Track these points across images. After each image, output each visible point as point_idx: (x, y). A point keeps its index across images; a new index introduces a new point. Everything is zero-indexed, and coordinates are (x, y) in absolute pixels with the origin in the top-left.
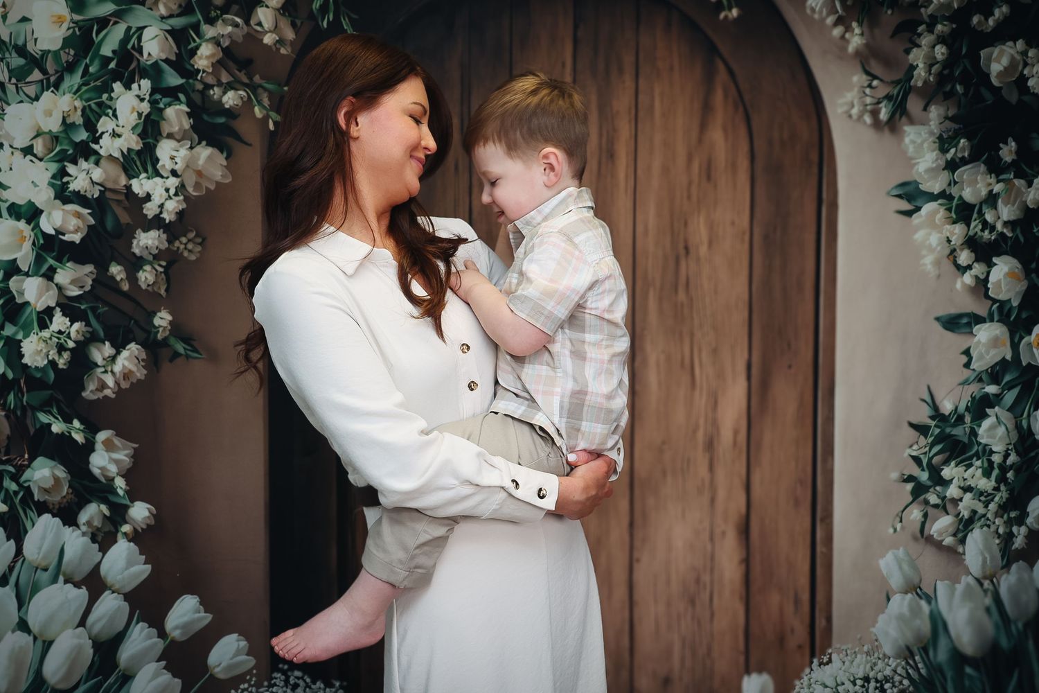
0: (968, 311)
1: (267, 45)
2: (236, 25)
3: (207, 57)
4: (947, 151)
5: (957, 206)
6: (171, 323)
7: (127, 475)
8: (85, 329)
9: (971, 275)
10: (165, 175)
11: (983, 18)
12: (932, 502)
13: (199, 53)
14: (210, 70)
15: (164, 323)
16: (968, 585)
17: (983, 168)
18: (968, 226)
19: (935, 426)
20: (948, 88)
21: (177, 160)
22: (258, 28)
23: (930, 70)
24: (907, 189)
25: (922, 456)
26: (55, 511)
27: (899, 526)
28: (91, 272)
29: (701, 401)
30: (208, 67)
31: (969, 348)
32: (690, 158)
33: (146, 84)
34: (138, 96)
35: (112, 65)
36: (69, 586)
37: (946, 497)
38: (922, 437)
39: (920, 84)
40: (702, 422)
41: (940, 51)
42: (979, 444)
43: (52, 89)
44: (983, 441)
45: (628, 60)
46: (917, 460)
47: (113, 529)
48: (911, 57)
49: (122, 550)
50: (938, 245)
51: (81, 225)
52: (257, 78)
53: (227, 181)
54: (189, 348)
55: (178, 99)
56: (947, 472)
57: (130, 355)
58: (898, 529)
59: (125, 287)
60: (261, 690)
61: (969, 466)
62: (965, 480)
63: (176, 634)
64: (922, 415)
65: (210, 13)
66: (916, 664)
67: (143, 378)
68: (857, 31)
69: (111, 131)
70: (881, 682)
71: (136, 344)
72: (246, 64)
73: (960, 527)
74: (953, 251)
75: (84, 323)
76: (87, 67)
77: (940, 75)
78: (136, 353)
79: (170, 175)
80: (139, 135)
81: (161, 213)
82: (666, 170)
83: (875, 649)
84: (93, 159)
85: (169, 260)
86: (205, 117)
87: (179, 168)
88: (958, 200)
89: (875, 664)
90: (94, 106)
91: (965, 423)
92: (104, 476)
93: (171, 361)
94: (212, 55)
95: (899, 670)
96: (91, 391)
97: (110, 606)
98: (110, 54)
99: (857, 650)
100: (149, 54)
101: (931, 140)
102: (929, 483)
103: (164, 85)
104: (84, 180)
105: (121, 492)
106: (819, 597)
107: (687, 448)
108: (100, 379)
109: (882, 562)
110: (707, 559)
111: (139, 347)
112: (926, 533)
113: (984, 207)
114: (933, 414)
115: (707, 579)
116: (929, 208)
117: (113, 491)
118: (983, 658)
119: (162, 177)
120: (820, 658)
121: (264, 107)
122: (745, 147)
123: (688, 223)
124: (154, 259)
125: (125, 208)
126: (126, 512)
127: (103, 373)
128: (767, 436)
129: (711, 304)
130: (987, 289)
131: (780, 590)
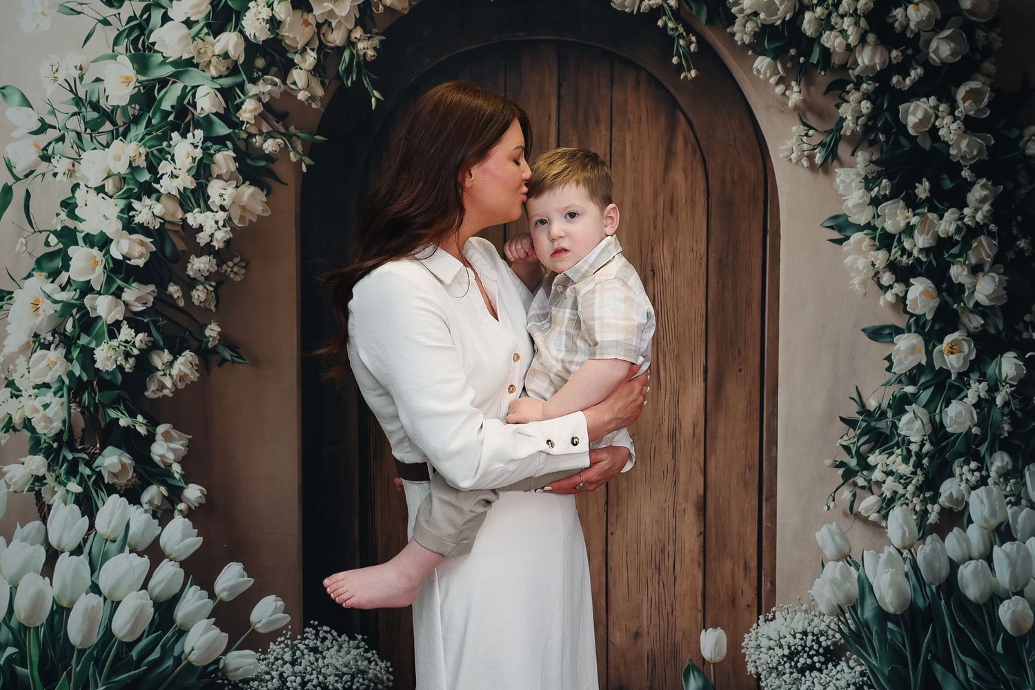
0: (890, 323)
1: (300, 101)
2: (275, 85)
3: (251, 111)
4: (872, 189)
5: (880, 235)
6: (219, 334)
7: (182, 462)
8: (147, 339)
9: (892, 294)
10: (215, 210)
11: (901, 78)
12: (859, 485)
13: (243, 107)
14: (253, 122)
15: (214, 334)
16: (890, 553)
17: (901, 204)
18: (890, 252)
19: (863, 420)
20: (872, 137)
21: (225, 197)
22: (293, 87)
23: (857, 122)
24: (838, 221)
25: (851, 446)
26: (122, 492)
27: (832, 504)
28: (153, 292)
29: (665, 399)
30: (251, 119)
31: (891, 355)
32: (656, 196)
33: (199, 133)
34: (193, 144)
35: (171, 118)
36: (134, 555)
37: (871, 480)
38: (851, 430)
39: (848, 133)
40: (666, 417)
41: (866, 106)
42: (899, 435)
43: (121, 137)
44: (903, 433)
45: (604, 113)
46: (847, 449)
47: (170, 508)
48: (841, 110)
49: (178, 524)
50: (864, 268)
51: (145, 252)
52: (292, 129)
53: (267, 215)
54: (235, 355)
55: (226, 146)
56: (872, 459)
57: (185, 361)
58: (831, 507)
59: (181, 304)
60: (296, 642)
61: (892, 453)
62: (887, 465)
63: (224, 595)
64: (852, 411)
65: (253, 74)
66: (846, 620)
67: (196, 380)
68: (796, 89)
69: (169, 173)
70: (817, 635)
71: (191, 351)
72: (282, 117)
73: (884, 505)
74: (877, 273)
75: (146, 334)
76: (150, 119)
77: (865, 126)
78: (191, 359)
79: (219, 209)
80: (193, 176)
81: (211, 241)
83: (812, 608)
84: (154, 196)
85: (218, 280)
86: (249, 161)
87: (226, 203)
88: (881, 231)
89: (812, 620)
90: (155, 152)
91: (887, 418)
92: (162, 462)
93: (220, 365)
94: (255, 109)
95: (832, 625)
96: (153, 391)
97: (168, 573)
98: (169, 109)
99: (797, 608)
100: (202, 109)
101: (858, 180)
102: (857, 468)
103: (214, 135)
104: (147, 214)
105: (177, 476)
106: (765, 564)
107: (654, 439)
108: (160, 381)
109: (818, 535)
110: (671, 532)
111: (193, 354)
112: (854, 510)
113: (903, 236)
114: (861, 410)
115: (671, 548)
116: (856, 237)
117: (171, 475)
118: (902, 615)
119: (212, 211)
120: (765, 615)
121: (298, 153)
122: (701, 186)
123: (655, 249)
124: (205, 280)
125: (181, 238)
126: (182, 492)
127: (162, 376)
128: (721, 428)
129: (674, 318)
130: (905, 306)
131: (732, 557)
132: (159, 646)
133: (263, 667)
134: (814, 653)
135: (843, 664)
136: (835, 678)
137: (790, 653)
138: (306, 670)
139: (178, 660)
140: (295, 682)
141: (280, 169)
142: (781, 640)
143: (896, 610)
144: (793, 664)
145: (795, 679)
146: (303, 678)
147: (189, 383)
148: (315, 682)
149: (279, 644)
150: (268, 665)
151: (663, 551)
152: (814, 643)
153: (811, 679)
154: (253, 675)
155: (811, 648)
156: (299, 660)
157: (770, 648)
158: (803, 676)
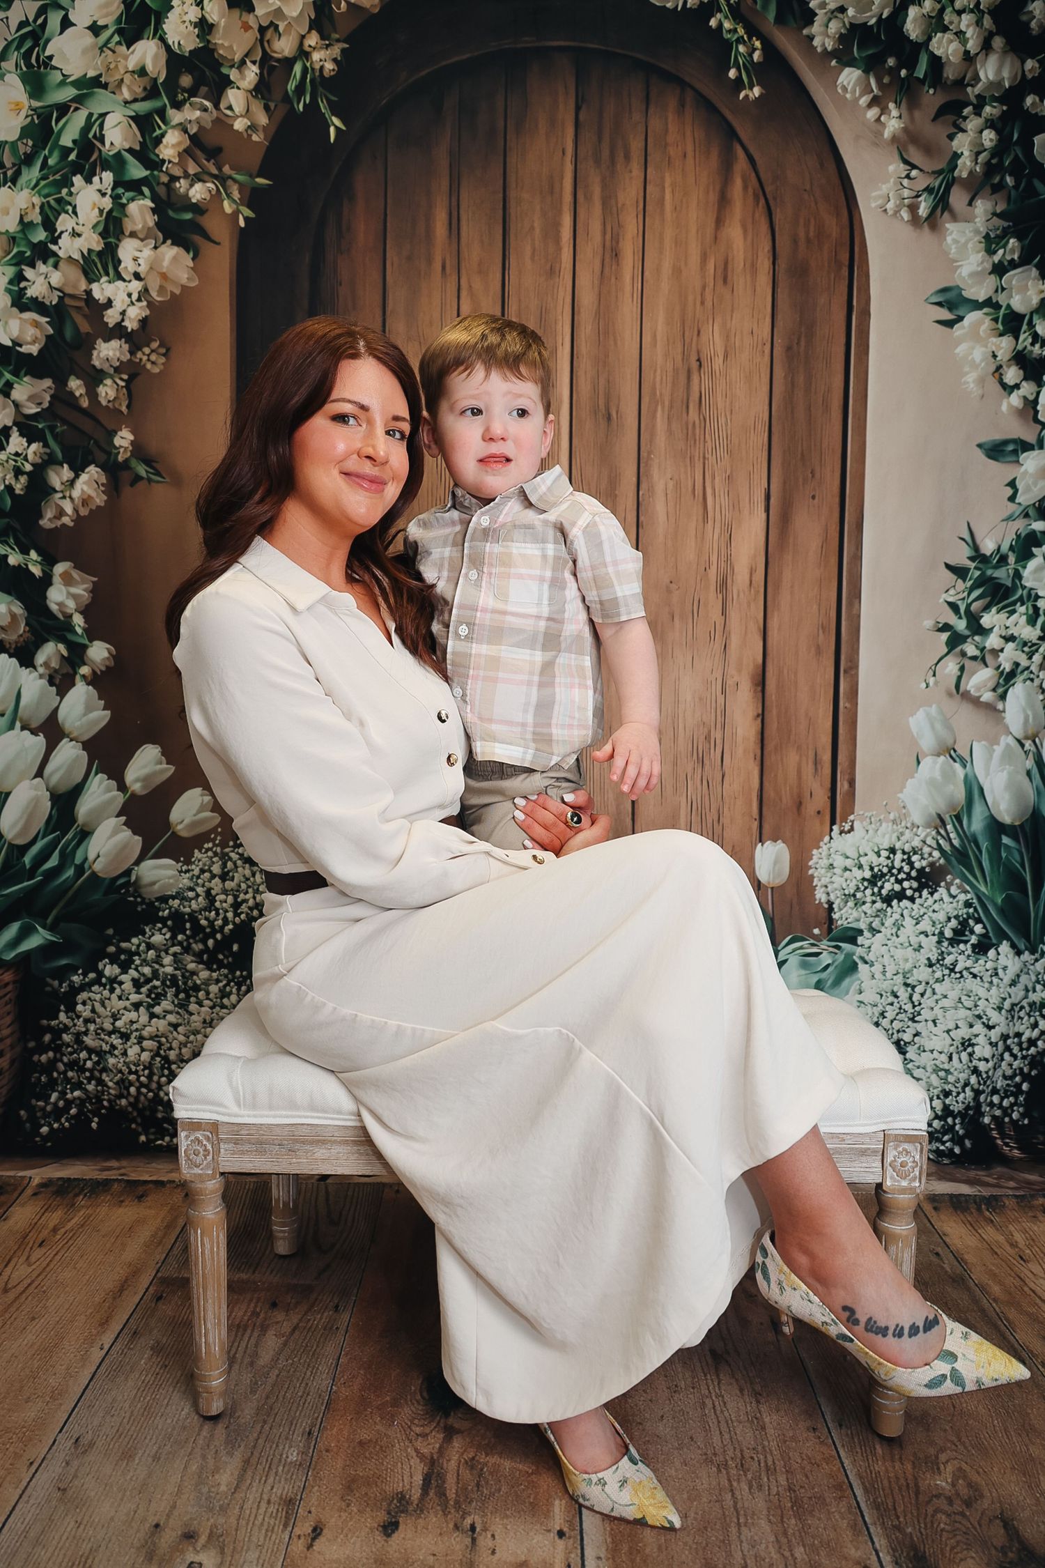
0: (1015, 437)
1: (237, 131)
2: (205, 110)
3: (174, 146)
4: (995, 252)
5: (1004, 315)
6: (132, 443)
7: (85, 612)
8: (42, 450)
9: (1019, 396)
10: (127, 279)
11: (1037, 99)
12: (970, 654)
13: (164, 140)
14: (176, 160)
15: (125, 443)
16: (1008, 745)
17: (1034, 272)
18: (1017, 338)
19: (976, 568)
20: (997, 180)
21: (140, 261)
22: (228, 112)
23: (976, 159)
24: (949, 295)
25: (959, 603)
26: (12, 651)
27: (932, 681)
28: (49, 388)
29: (714, 534)
30: (174, 157)
31: (1015, 479)
32: (704, 259)
33: (108, 177)
34: (99, 191)
35: (72, 157)
36: (26, 733)
37: (985, 648)
38: (960, 581)
39: (965, 175)
40: (714, 559)
41: (989, 137)
42: (1024, 587)
43: (9, 184)
44: (1028, 584)
45: (636, 145)
46: (954, 607)
47: (71, 671)
48: (955, 143)
49: (80, 693)
50: (982, 361)
51: (39, 335)
52: (226, 169)
53: (193, 285)
54: (152, 471)
55: (142, 193)
56: (986, 620)
57: (90, 479)
58: (931, 684)
59: (85, 403)
60: (227, 850)
61: (1013, 612)
62: (1007, 628)
63: (136, 787)
64: (961, 556)
65: (176, 96)
66: (948, 834)
67: (103, 504)
68: (895, 113)
69: (70, 230)
70: (909, 853)
71: (97, 466)
72: (214, 153)
73: (1001, 681)
74: (999, 367)
75: (41, 444)
76: (46, 159)
77: (988, 164)
78: (96, 476)
79: (133, 278)
80: (100, 234)
81: (123, 320)
82: (677, 272)
83: (902, 817)
84: (51, 261)
85: (132, 373)
86: (171, 213)
87: (142, 270)
88: (1006, 309)
89: (902, 834)
90: (52, 203)
91: (1008, 564)
92: (62, 612)
93: (132, 485)
94: (179, 144)
95: (929, 841)
96: (50, 520)
97: (69, 755)
98: (70, 145)
99: (882, 817)
100: (112, 144)
101: (976, 239)
102: (967, 633)
103: (127, 178)
104: (41, 285)
105: (79, 631)
106: (842, 757)
107: (698, 588)
108: (58, 506)
109: (912, 721)
110: (719, 713)
111: (99, 470)
112: (962, 689)
113: (1035, 317)
114: (973, 554)
115: (719, 735)
116: (972, 317)
117: (71, 629)
118: (1022, 826)
119: (124, 280)
120: (841, 826)
121: (234, 201)
122: (766, 246)
123: (702, 331)
124: (115, 372)
125: (85, 316)
126: (85, 652)
127: (61, 498)
128: (787, 575)
129: (726, 425)
130: (1036, 412)
131: (799, 748)
132: (57, 851)
133: (185, 881)
134: (904, 876)
135: (942, 891)
136: (931, 909)
137: (872, 876)
138: (240, 886)
139: (80, 870)
140: (226, 902)
141: (212, 224)
142: (861, 859)
143: (1014, 820)
144: (876, 890)
145: (879, 911)
146: (236, 897)
147: (94, 508)
148: (251, 902)
149: (206, 852)
150: (191, 879)
151: (708, 738)
152: (904, 864)
153: (899, 911)
154: (173, 892)
155: (900, 870)
156: (231, 874)
157: (846, 869)
158: (890, 905)
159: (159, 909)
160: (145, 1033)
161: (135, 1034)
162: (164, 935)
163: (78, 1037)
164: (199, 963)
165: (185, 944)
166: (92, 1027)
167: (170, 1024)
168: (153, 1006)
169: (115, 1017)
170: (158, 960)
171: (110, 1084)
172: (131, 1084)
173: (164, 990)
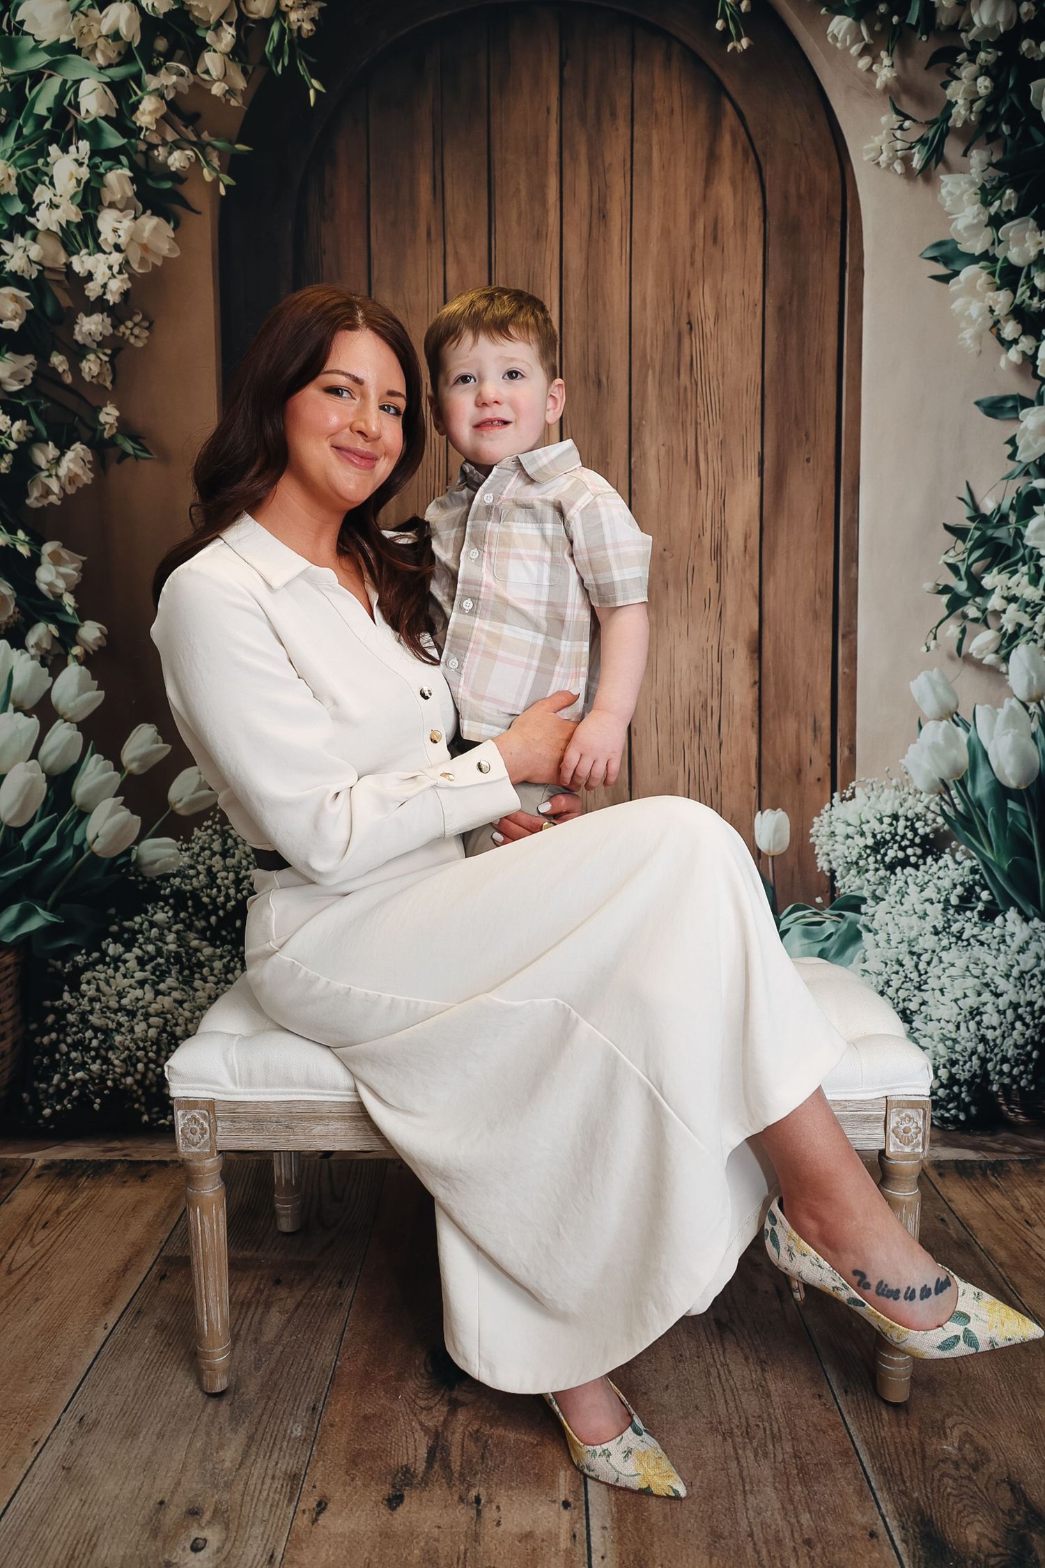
0: (1014, 393)
1: (215, 96)
2: (182, 74)
3: (150, 113)
4: (991, 204)
5: (1002, 268)
6: (118, 419)
7: (75, 591)
8: (26, 428)
9: (1017, 352)
10: (108, 251)
11: (1033, 44)
12: (971, 616)
13: (141, 107)
14: (154, 128)
15: (111, 420)
16: (1012, 709)
17: (1032, 223)
18: (1015, 292)
19: (976, 528)
20: (992, 129)
21: (120, 232)
22: (206, 77)
23: (971, 108)
24: (944, 250)
25: (959, 564)
27: (932, 644)
28: (31, 364)
29: (707, 500)
30: (151, 124)
31: (1014, 437)
32: (693, 217)
33: (85, 146)
34: (76, 160)
35: (47, 126)
36: (20, 715)
37: (986, 609)
38: (959, 542)
39: (959, 124)
40: (708, 525)
41: (984, 84)
42: (1025, 547)
44: (1030, 543)
45: (622, 102)
46: (954, 568)
47: (62, 651)
48: (949, 92)
49: (73, 674)
50: (980, 315)
51: (20, 312)
52: (205, 136)
53: (175, 255)
54: (138, 447)
55: (120, 162)
56: (988, 581)
57: (76, 456)
58: (932, 648)
59: (68, 379)
61: (1015, 572)
62: (1009, 588)
63: (134, 767)
64: (961, 516)
65: (152, 60)
66: (952, 799)
67: (90, 482)
68: (887, 62)
69: (48, 201)
70: (912, 820)
71: (82, 443)
72: (192, 119)
73: (1004, 643)
74: (997, 322)
75: (25, 422)
76: (20, 128)
77: (983, 112)
79: (113, 250)
80: (78, 205)
81: (104, 293)
82: (666, 232)
83: (905, 784)
84: (29, 234)
85: (114, 346)
86: (150, 183)
87: (122, 241)
88: (1003, 263)
89: (905, 800)
90: (29, 173)
91: (1009, 524)
92: (50, 591)
93: (120, 461)
94: (156, 110)
95: (933, 807)
96: (36, 499)
97: (63, 736)
98: (45, 113)
99: (884, 783)
100: (87, 111)
101: (972, 191)
102: (968, 594)
103: (104, 147)
104: (20, 259)
105: (70, 611)
106: (842, 723)
107: (692, 555)
108: (44, 484)
109: (913, 685)
110: (715, 681)
111: (85, 447)
112: (963, 652)
113: (1033, 270)
114: (973, 514)
115: (715, 703)
116: (968, 272)
117: (61, 609)
118: (1027, 790)
119: (104, 253)
120: (842, 793)
121: (215, 169)
122: (757, 203)
123: (692, 294)
124: (98, 346)
125: (66, 290)
126: (76, 632)
127: (47, 477)
128: (782, 540)
129: (718, 388)
130: (1036, 367)
131: (797, 714)
132: (55, 833)
133: (186, 859)
134: (907, 843)
135: (947, 858)
136: (936, 876)
137: (875, 843)
138: (241, 863)
139: (79, 850)
140: (227, 879)
141: (193, 194)
142: (863, 826)
143: (1019, 784)
144: (879, 857)
145: (882, 878)
146: (237, 874)
147: (81, 486)
149: (206, 830)
150: (192, 857)
151: (704, 706)
152: (907, 830)
153: (903, 878)
154: (174, 870)
155: (904, 837)
156: (231, 851)
157: (848, 837)
158: (893, 873)
159: (160, 888)
160: (151, 1010)
161: (141, 1011)
162: (167, 913)
163: (83, 1017)
164: (202, 940)
165: (188, 921)
166: (97, 1006)
167: (175, 1001)
168: (158, 984)
169: (121, 995)
170: (161, 937)
171: (116, 1062)
172: (139, 1060)
173: (168, 967)
